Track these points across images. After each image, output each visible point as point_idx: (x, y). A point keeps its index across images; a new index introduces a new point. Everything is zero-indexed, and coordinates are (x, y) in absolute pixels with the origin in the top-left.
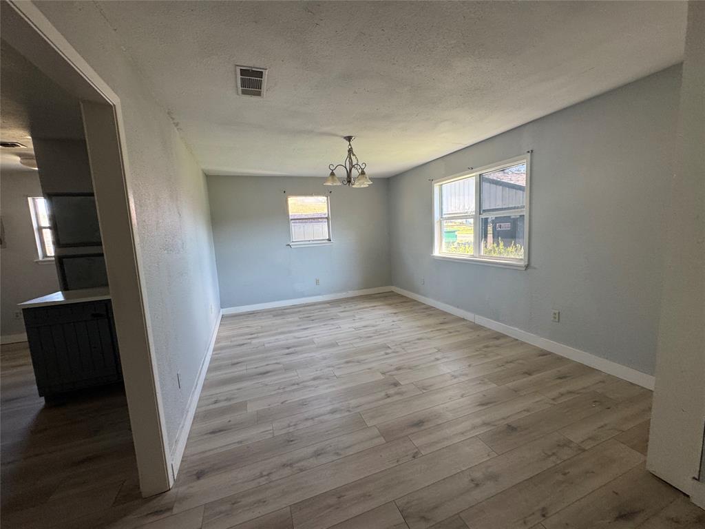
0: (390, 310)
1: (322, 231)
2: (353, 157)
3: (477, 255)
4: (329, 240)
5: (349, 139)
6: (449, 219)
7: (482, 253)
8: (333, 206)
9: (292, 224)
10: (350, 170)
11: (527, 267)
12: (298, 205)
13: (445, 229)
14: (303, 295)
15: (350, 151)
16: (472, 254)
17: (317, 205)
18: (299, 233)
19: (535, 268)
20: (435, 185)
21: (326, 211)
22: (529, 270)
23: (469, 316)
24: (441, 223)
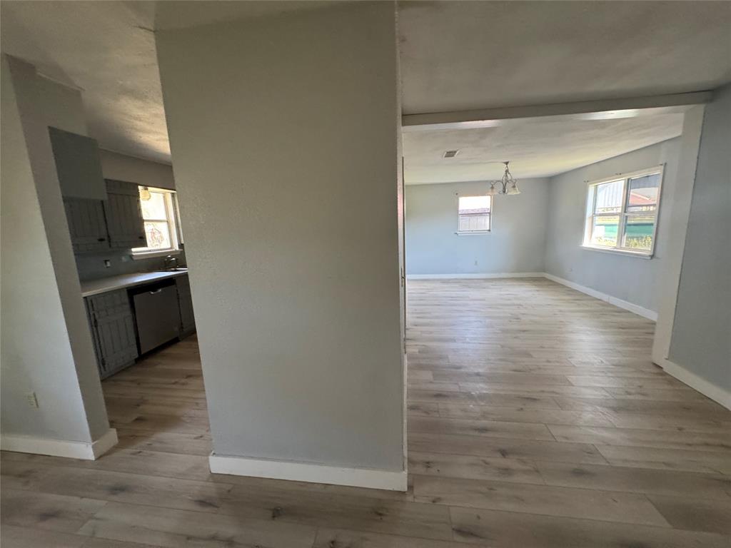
0: (534, 288)
1: (485, 223)
2: (508, 175)
3: (619, 247)
4: (489, 230)
5: (507, 163)
6: (601, 215)
7: (624, 245)
8: (495, 203)
9: (460, 217)
10: (506, 184)
11: (652, 257)
12: (467, 203)
13: (597, 223)
14: (463, 272)
15: (507, 171)
16: (615, 245)
17: (482, 202)
18: (465, 225)
19: (658, 258)
20: (590, 186)
21: (489, 207)
22: (654, 259)
23: (605, 297)
24: (593, 217)
